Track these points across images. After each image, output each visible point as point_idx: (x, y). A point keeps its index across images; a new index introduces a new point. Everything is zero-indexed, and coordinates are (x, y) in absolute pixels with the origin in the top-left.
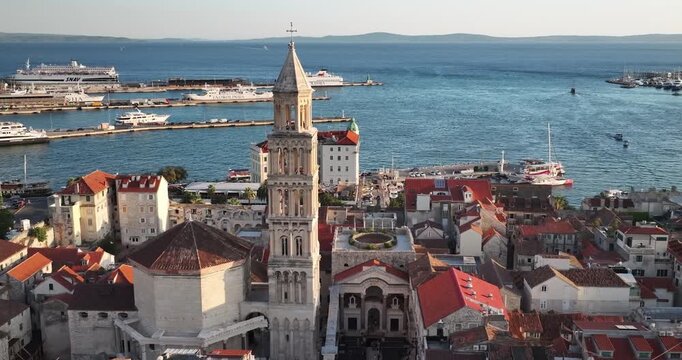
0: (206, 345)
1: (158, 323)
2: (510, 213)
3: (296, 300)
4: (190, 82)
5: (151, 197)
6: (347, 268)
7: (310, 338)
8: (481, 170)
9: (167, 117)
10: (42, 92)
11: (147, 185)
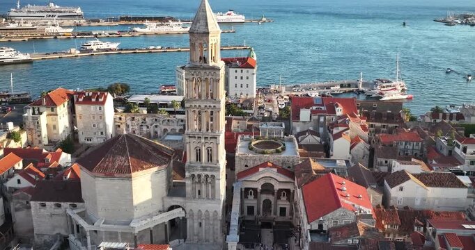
0: (137, 231)
1: (99, 213)
2: (371, 123)
3: (207, 195)
4: (135, 19)
5: (100, 109)
6: (247, 168)
7: (218, 226)
8: (345, 87)
9: (118, 44)
10: (29, 25)
11: (97, 99)
